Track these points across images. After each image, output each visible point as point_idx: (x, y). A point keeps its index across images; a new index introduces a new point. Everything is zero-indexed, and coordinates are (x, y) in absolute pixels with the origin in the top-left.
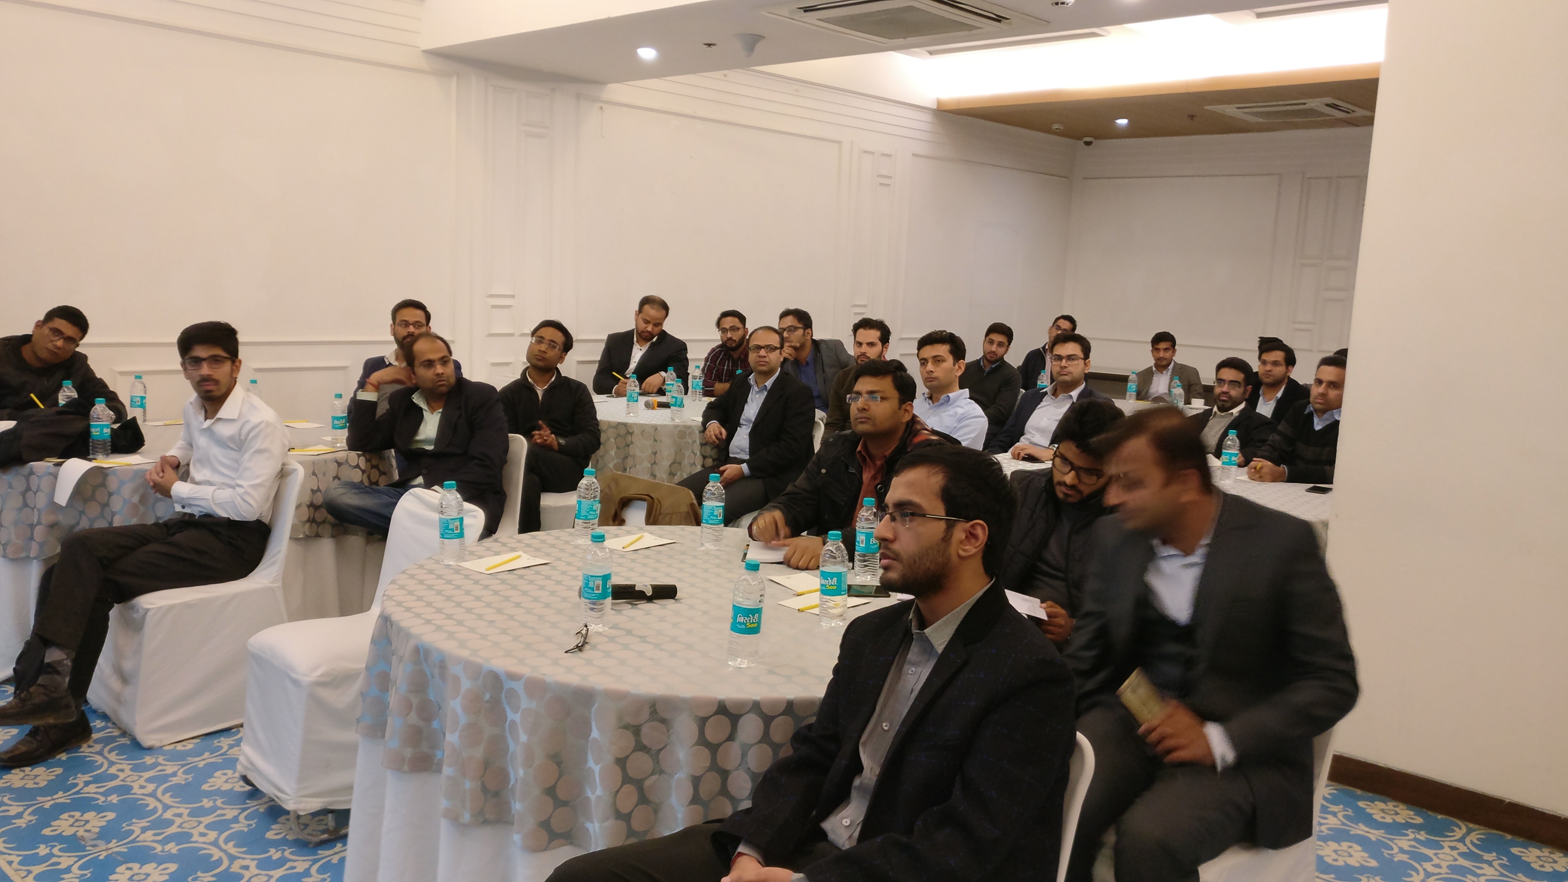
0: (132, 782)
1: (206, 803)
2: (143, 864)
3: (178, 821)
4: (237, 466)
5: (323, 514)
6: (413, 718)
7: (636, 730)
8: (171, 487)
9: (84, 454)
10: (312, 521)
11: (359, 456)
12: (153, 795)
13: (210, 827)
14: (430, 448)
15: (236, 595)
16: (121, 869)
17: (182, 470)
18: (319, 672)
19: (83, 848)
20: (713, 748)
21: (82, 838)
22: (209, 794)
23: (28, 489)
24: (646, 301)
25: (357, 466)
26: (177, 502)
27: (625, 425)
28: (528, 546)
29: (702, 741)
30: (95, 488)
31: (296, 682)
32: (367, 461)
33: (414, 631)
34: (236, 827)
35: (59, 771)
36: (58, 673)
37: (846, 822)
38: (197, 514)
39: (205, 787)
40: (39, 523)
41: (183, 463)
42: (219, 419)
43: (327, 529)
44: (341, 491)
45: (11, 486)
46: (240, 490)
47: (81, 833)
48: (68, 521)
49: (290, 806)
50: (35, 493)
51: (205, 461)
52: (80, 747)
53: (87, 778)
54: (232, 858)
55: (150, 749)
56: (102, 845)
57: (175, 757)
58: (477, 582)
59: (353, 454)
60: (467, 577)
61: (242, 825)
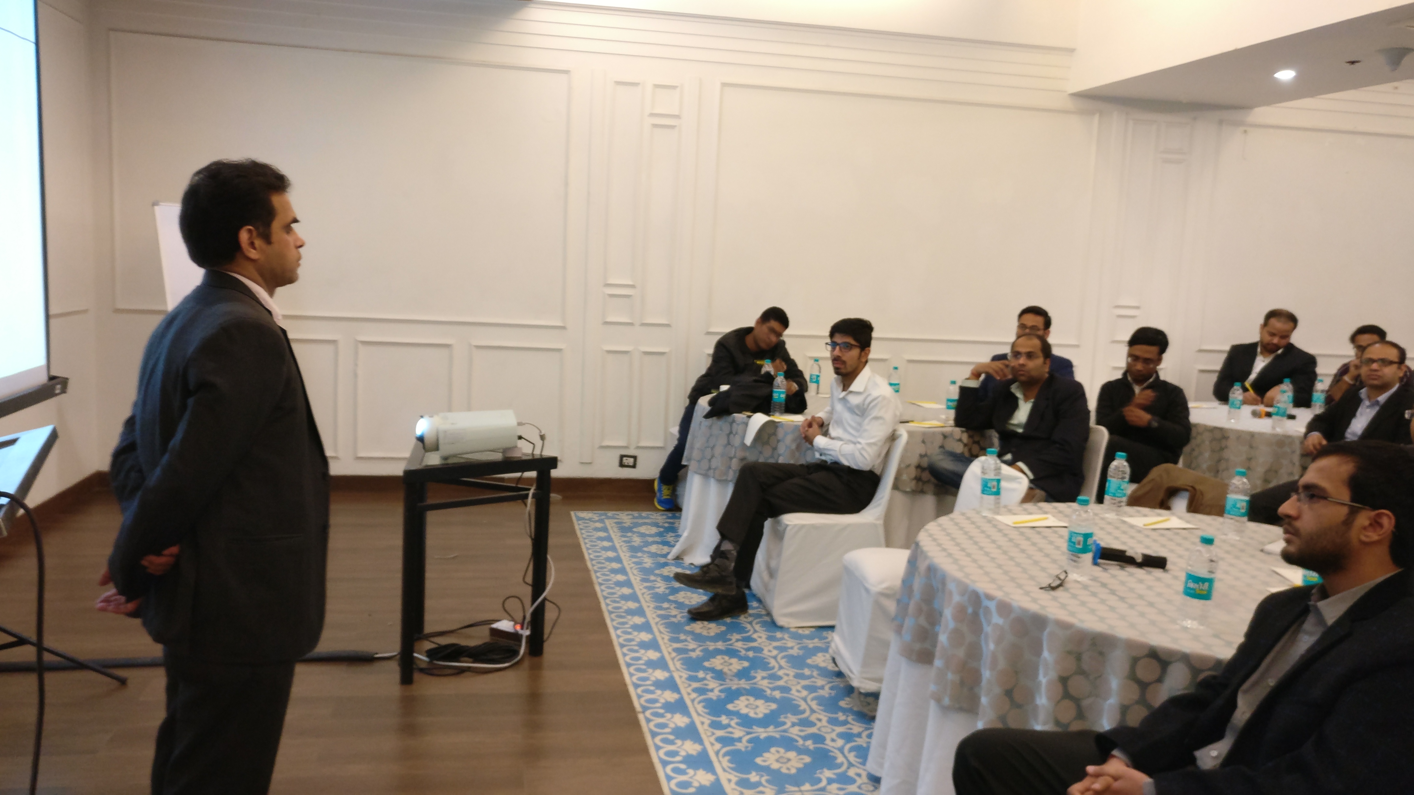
0: (764, 646)
1: (807, 672)
2: (756, 699)
3: (785, 678)
4: (859, 428)
5: (926, 476)
6: (922, 621)
7: (1079, 658)
8: (813, 439)
9: (767, 412)
10: (918, 479)
11: (963, 432)
12: (775, 658)
13: (805, 687)
14: (1020, 430)
15: (849, 525)
16: (743, 698)
17: (824, 429)
18: (884, 585)
19: (724, 680)
20: (1143, 686)
21: (725, 674)
22: (810, 667)
23: (731, 432)
24: (1273, 315)
25: (960, 440)
26: (817, 451)
27: (1221, 430)
28: (1060, 512)
29: (1132, 676)
30: (770, 436)
31: (867, 590)
32: (970, 437)
33: (930, 554)
34: (821, 692)
35: (723, 628)
36: (727, 558)
37: (1214, 753)
38: (829, 462)
39: (809, 661)
40: (735, 457)
41: (826, 423)
42: (851, 392)
43: (930, 488)
44: (941, 457)
45: (721, 430)
46: (859, 446)
47: (726, 670)
48: (752, 457)
49: (855, 684)
50: (735, 435)
51: (840, 423)
52: (739, 616)
53: (738, 637)
54: (813, 711)
55: (781, 628)
56: (736, 681)
57: (796, 636)
58: (1000, 531)
59: (958, 430)
60: (995, 526)
61: (826, 692)
